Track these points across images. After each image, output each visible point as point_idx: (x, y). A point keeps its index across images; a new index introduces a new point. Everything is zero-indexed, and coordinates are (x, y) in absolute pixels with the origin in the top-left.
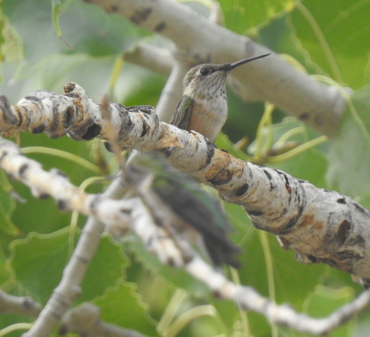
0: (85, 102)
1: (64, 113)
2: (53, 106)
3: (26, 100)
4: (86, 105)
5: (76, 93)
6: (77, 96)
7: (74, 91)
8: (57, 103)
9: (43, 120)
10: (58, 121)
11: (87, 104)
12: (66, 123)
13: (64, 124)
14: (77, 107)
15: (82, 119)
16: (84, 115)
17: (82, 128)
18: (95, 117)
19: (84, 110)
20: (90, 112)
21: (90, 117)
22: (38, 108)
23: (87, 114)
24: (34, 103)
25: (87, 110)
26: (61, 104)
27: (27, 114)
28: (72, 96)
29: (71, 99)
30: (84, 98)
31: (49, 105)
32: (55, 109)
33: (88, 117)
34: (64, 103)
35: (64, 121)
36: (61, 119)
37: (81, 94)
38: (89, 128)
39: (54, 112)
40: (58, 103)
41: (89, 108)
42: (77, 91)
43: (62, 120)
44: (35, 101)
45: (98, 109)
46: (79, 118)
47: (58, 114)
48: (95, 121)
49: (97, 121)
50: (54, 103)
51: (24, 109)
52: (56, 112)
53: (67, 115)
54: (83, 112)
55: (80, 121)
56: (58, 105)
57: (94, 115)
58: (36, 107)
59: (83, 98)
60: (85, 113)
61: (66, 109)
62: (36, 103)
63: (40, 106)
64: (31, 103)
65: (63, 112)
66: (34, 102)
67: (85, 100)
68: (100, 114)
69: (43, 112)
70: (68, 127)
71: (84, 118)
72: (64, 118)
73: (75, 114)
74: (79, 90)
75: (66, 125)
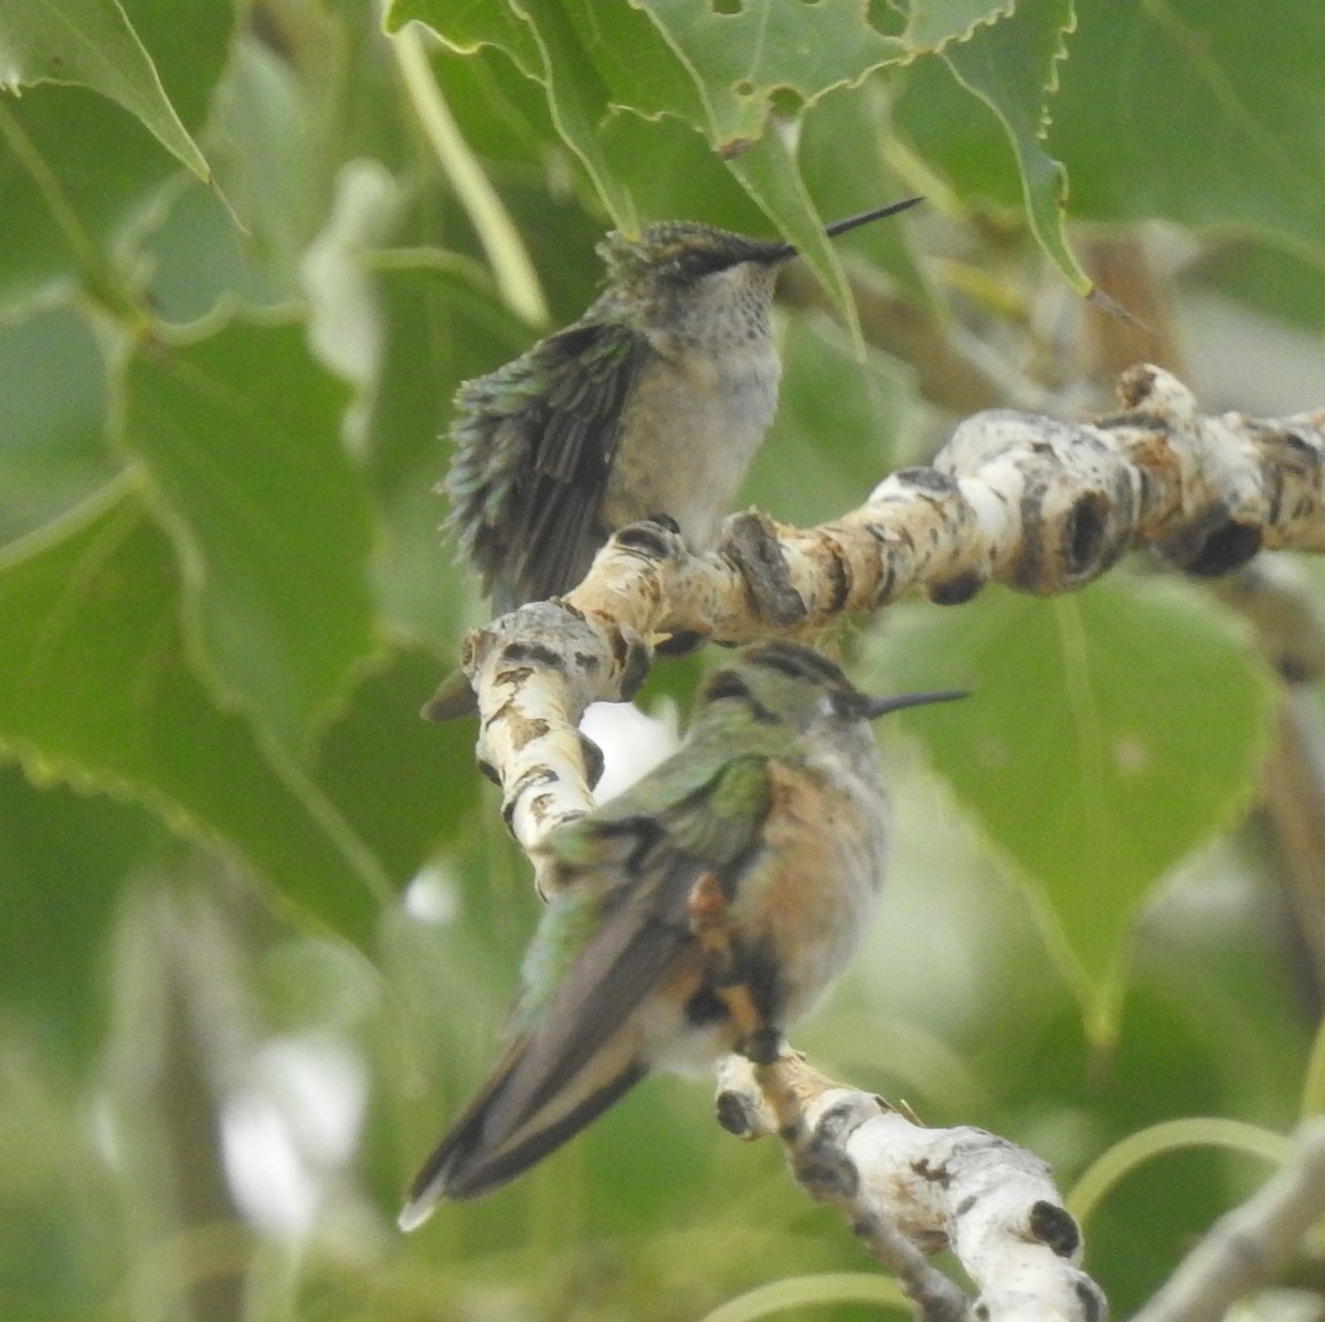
0: (1192, 445)
1: (1065, 519)
2: (1025, 491)
3: (902, 484)
4: (1195, 456)
5: (1156, 413)
6: (1159, 423)
7: (1148, 405)
8: (1037, 482)
9: (965, 560)
10: (1041, 549)
11: (1198, 452)
12: (1071, 556)
13: (1062, 559)
14: (1147, 471)
15: (1177, 508)
16: (1185, 490)
17: (1186, 536)
18: (1235, 496)
19: (1187, 472)
20: (1211, 477)
21: (1213, 496)
22: (944, 517)
23: (1198, 490)
24: (930, 500)
25: (1200, 474)
26: (1053, 484)
27: (879, 559)
28: (1139, 421)
29: (1134, 435)
30: (1187, 428)
31: (1005, 492)
32: (1030, 505)
33: (1209, 496)
34: (1064, 481)
35: (1063, 548)
36: (1052, 541)
37: (1174, 414)
38: (1212, 538)
39: (1024, 513)
40: (1044, 480)
41: (1207, 466)
42: (1160, 402)
43: (1058, 544)
44: (934, 488)
45: (1249, 464)
46: (1163, 509)
47: (1041, 522)
48: (1234, 512)
49: (1245, 508)
50: (1028, 481)
51: (872, 539)
52: (1032, 516)
53: (1074, 526)
54: (1178, 482)
55: (1169, 515)
56: (1043, 489)
57: (1230, 489)
58: (936, 516)
59: (1180, 428)
60: (1191, 485)
61: (1071, 506)
62: (938, 496)
63: (951, 510)
64: (913, 499)
65: (1059, 519)
66: (928, 493)
67: (1192, 436)
68: (1255, 482)
69: (963, 532)
71: (1189, 507)
72: (1063, 539)
73: (1137, 499)
74: (1168, 398)
75: (1073, 561)
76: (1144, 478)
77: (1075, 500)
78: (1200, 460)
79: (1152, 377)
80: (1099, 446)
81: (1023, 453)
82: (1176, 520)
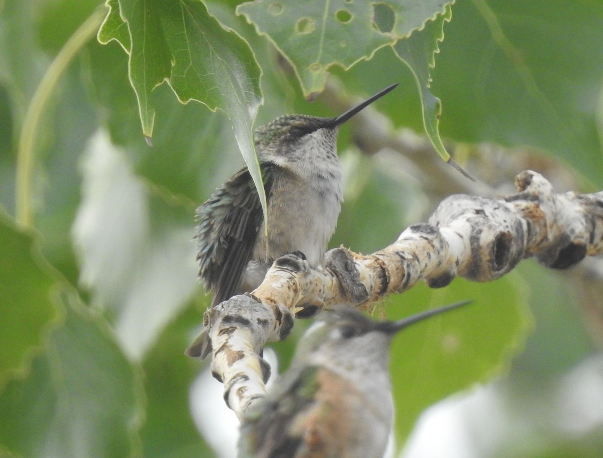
0: (551, 207)
1: (491, 245)
2: (472, 233)
3: (413, 232)
4: (553, 213)
5: (534, 193)
6: (535, 198)
7: (530, 190)
8: (477, 228)
9: (444, 266)
10: (481, 260)
11: (554, 210)
12: (495, 263)
13: (491, 265)
14: (530, 221)
15: (545, 238)
16: (549, 230)
17: (550, 250)
18: (573, 231)
19: (549, 221)
20: (561, 222)
21: (562, 231)
22: (433, 246)
23: (555, 228)
24: (426, 239)
25: (555, 221)
26: (485, 229)
27: (403, 268)
28: (525, 197)
29: (523, 204)
30: (549, 200)
31: (462, 233)
32: (474, 239)
33: (560, 231)
34: (490, 227)
35: (490, 260)
36: (486, 256)
37: (542, 193)
38: (562, 252)
39: (472, 244)
40: (481, 227)
41: (559, 217)
42: (536, 188)
43: (488, 258)
44: (428, 233)
45: (579, 216)
46: (539, 238)
47: (480, 247)
48: (572, 238)
49: (578, 237)
50: (473, 228)
51: (399, 258)
52: (476, 244)
53: (495, 249)
54: (545, 225)
55: (542, 241)
56: (481, 231)
57: (569, 228)
58: (429, 246)
59: (545, 200)
60: (551, 227)
61: (494, 239)
62: (430, 237)
63: (436, 243)
64: (418, 239)
65: (488, 245)
66: (425, 235)
67: (551, 203)
68: (582, 224)
69: (442, 253)
70: (503, 268)
71: (550, 237)
72: (490, 254)
73: (526, 235)
74: (539, 186)
75: (496, 266)
76: (529, 224)
77: (496, 236)
78: (555, 215)
79: (532, 176)
80: (507, 210)
81: (471, 215)
82: (545, 244)
